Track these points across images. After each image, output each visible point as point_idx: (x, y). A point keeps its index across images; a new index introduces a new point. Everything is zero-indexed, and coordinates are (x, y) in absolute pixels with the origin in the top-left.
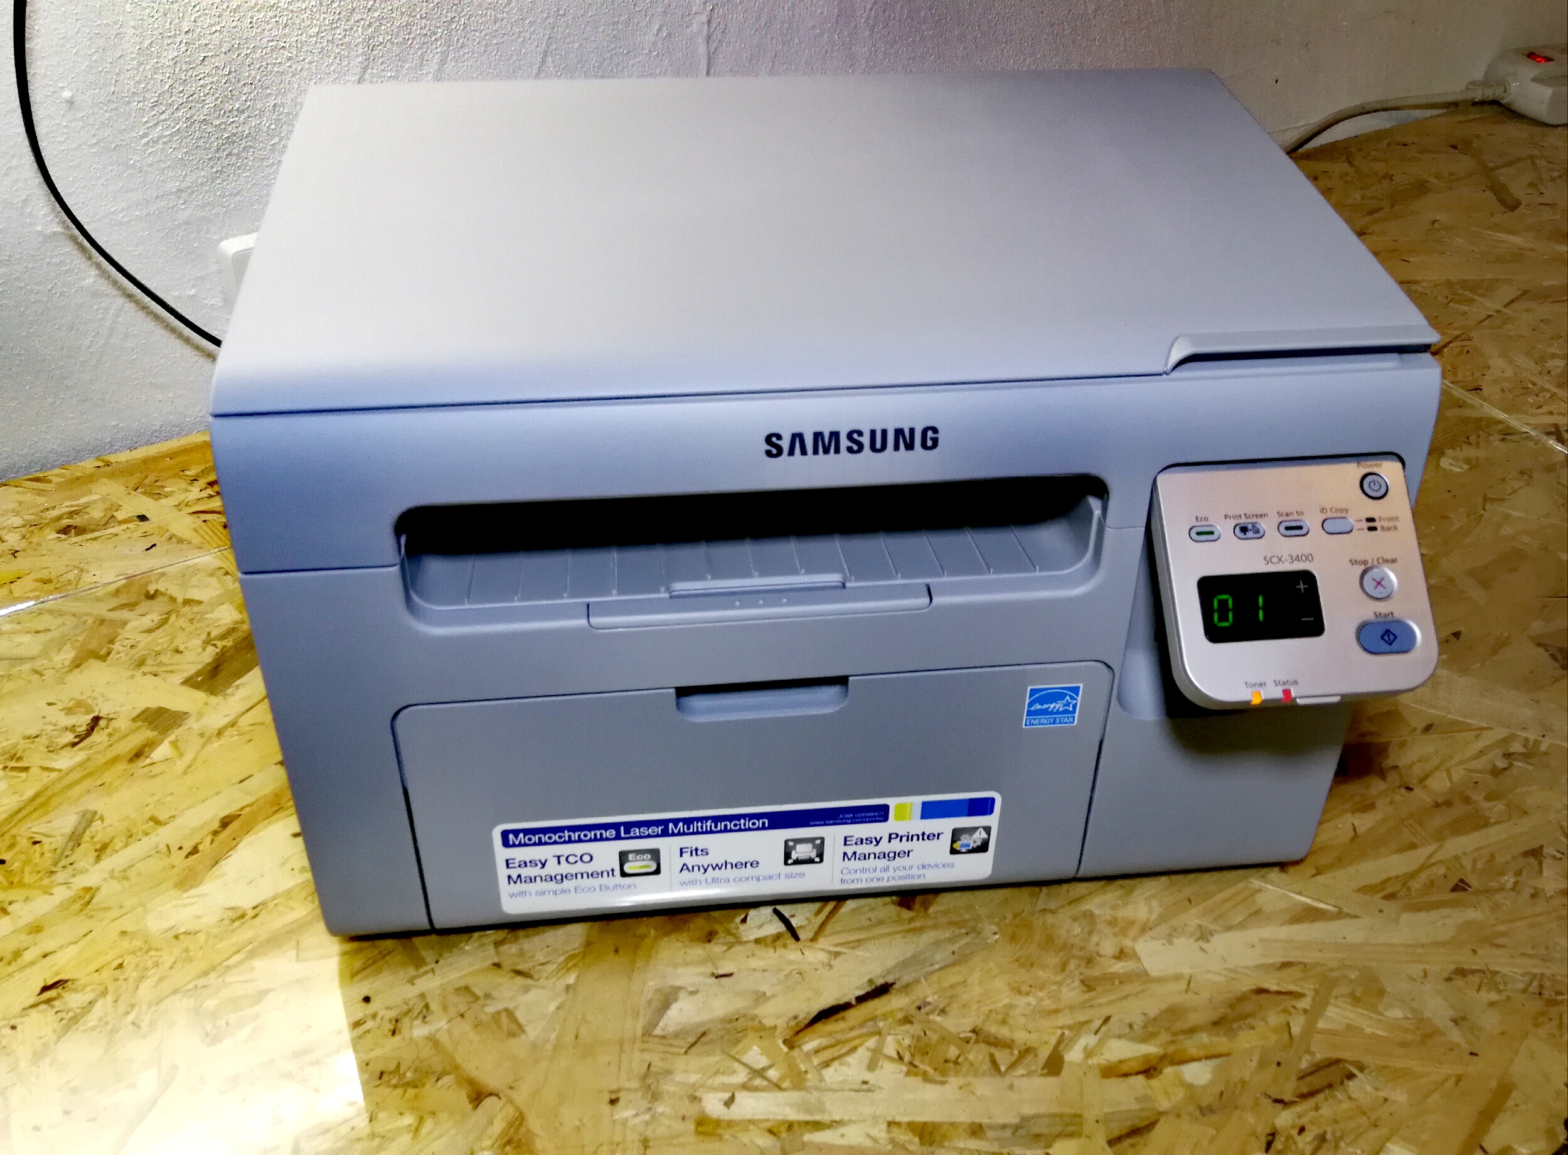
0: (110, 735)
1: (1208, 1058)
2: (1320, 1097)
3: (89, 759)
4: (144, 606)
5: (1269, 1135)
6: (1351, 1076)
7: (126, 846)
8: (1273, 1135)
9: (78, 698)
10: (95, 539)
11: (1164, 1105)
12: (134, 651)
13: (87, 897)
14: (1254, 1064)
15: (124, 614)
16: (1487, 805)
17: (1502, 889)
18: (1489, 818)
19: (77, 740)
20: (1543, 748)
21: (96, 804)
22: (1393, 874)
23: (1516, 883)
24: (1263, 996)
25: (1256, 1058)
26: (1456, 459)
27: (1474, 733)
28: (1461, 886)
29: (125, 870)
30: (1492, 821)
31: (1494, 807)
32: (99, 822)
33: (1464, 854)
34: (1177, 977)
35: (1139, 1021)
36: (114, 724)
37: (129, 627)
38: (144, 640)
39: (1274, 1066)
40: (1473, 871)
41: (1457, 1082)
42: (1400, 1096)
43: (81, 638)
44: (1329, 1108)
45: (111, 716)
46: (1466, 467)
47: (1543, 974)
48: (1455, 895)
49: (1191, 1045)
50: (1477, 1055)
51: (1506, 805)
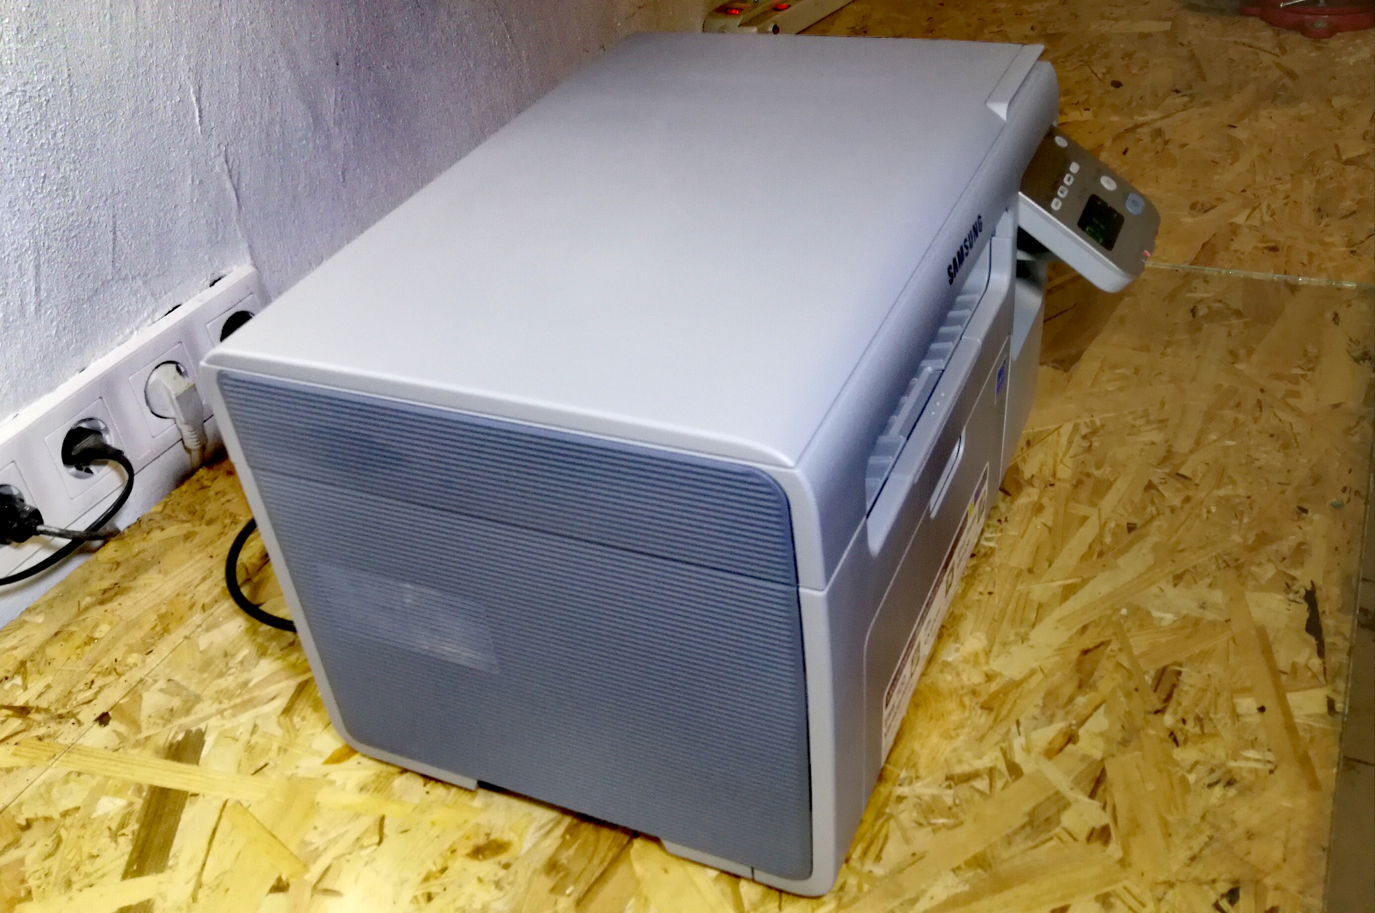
1: (1095, 710)
2: (1175, 695)
5: (1169, 735)
6: (1179, 673)
8: (1172, 734)
12: (52, 878)
14: (1123, 698)
16: (1100, 472)
17: (1153, 518)
18: (1109, 479)
20: (1098, 423)
22: (1090, 540)
24: (1090, 654)
25: (1121, 694)
28: (1131, 527)
30: (1112, 480)
31: (1105, 471)
33: (1116, 507)
34: (1033, 673)
35: (1036, 712)
37: (28, 861)
38: (54, 864)
39: (1135, 693)
40: (1129, 515)
41: (1234, 641)
44: (1186, 699)
47: (1218, 554)
48: (1133, 534)
49: (1079, 707)
50: (1230, 620)
51: (1110, 467)
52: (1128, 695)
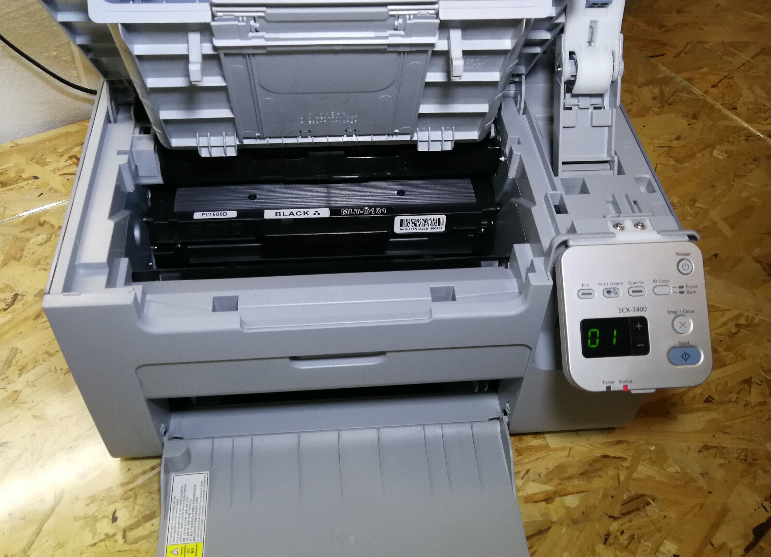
0: (24, 304)
1: (578, 493)
2: (633, 515)
3: (13, 318)
4: (39, 229)
5: (606, 535)
6: (648, 504)
7: (34, 368)
8: (608, 535)
9: (6, 283)
10: (12, 189)
11: (554, 518)
12: (34, 256)
13: (16, 396)
14: (600, 496)
15: (29, 234)
16: (725, 354)
17: (730, 401)
18: (726, 361)
19: (7, 307)
20: (756, 321)
21: (19, 344)
23: (737, 398)
24: (607, 459)
25: (601, 494)
26: (722, 151)
27: (722, 313)
28: (709, 400)
29: (33, 382)
30: (727, 363)
31: (729, 354)
32: (20, 354)
33: (712, 381)
34: (564, 449)
35: (544, 473)
36: (25, 298)
37: (30, 242)
38: (40, 250)
39: (610, 498)
40: (716, 391)
41: (701, 507)
42: (672, 514)
43: (6, 248)
44: (637, 521)
45: (24, 294)
46: (726, 156)
47: (747, 449)
48: (707, 405)
49: (570, 485)
50: (712, 493)
51: (735, 354)
52: (605, 497)
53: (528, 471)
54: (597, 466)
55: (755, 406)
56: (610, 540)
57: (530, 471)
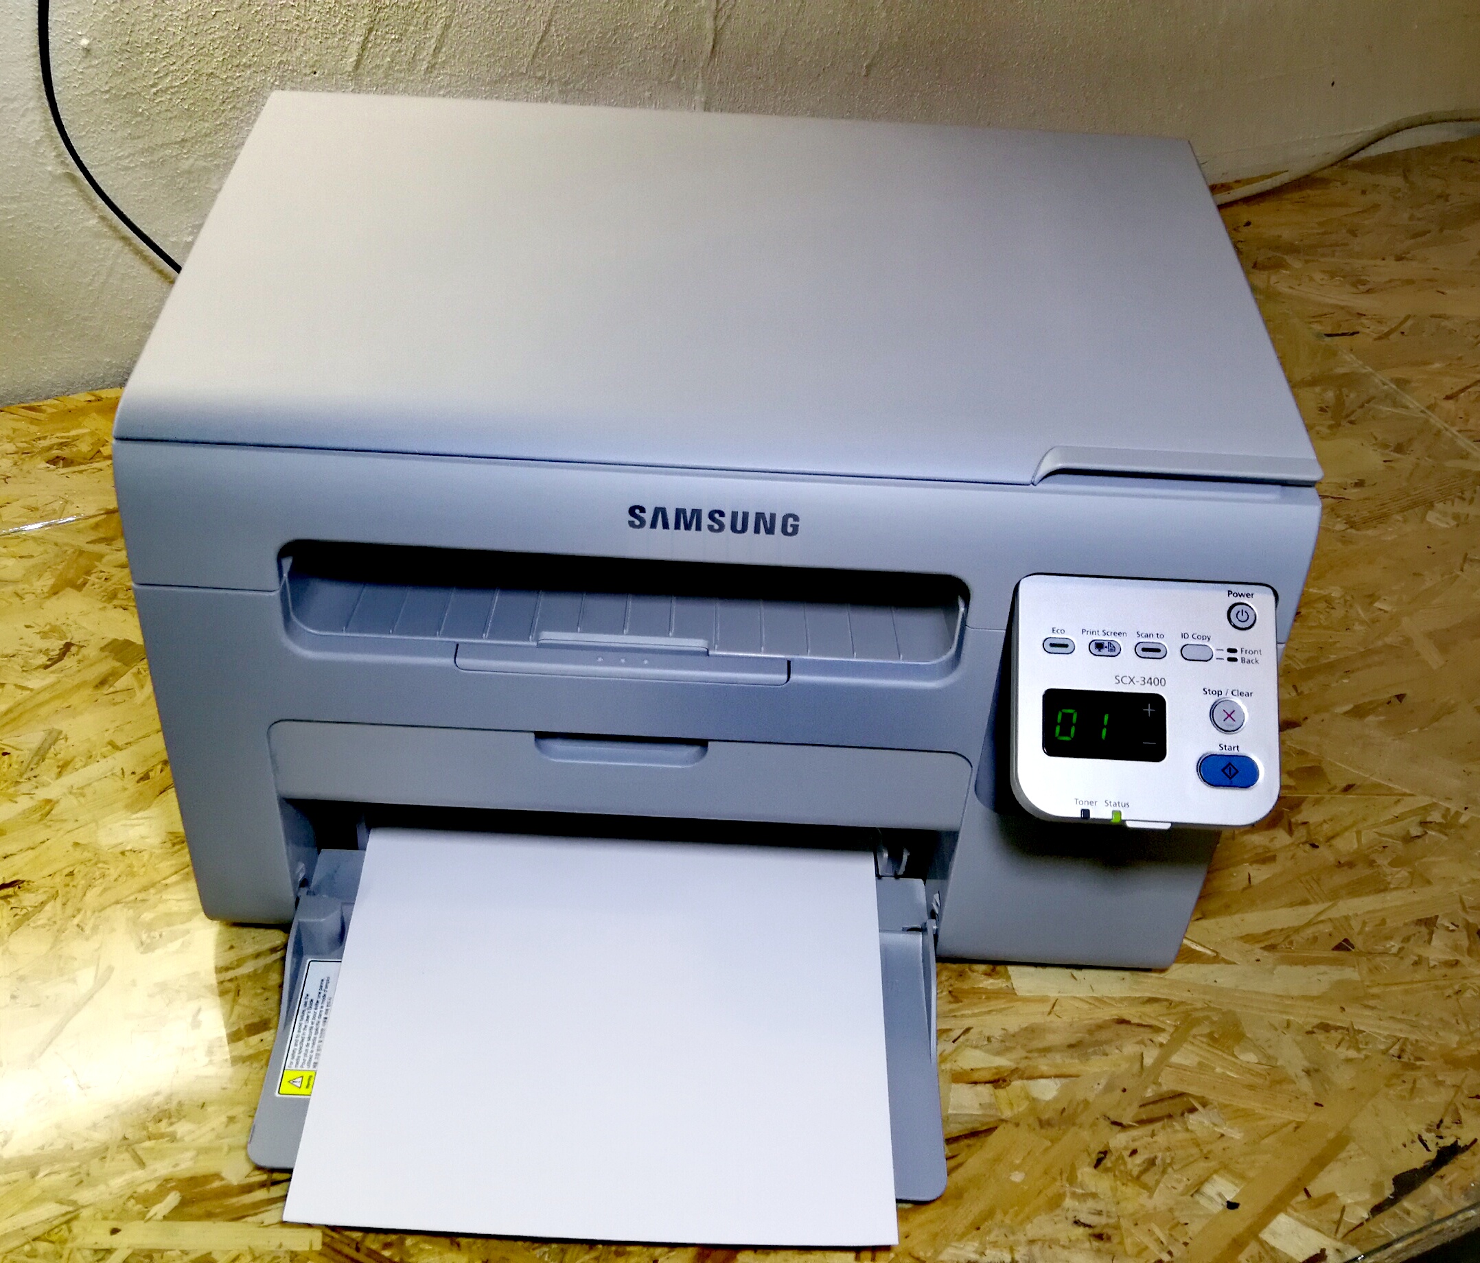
0: (79, 661)
1: (1056, 1076)
2: (1158, 1125)
3: (59, 682)
6: (1193, 1110)
7: (85, 766)
8: (1105, 1153)
9: (53, 623)
10: (81, 472)
11: (1007, 1113)
12: (109, 583)
13: (47, 808)
14: (1101, 1087)
16: (1388, 870)
18: (1389, 883)
19: (49, 663)
20: (1463, 820)
21: (63, 725)
22: (1278, 926)
23: (1401, 949)
24: (1123, 1026)
25: (1103, 1082)
26: (1445, 514)
27: (1395, 798)
28: (1344, 946)
29: (82, 788)
30: (1392, 886)
31: (1398, 872)
32: (63, 741)
33: (1357, 915)
34: (1043, 1000)
35: (997, 1033)
36: (84, 651)
37: (104, 560)
38: (119, 574)
39: (1119, 1091)
40: (1359, 933)
41: (1296, 1128)
42: (1236, 1134)
43: (60, 567)
44: (1164, 1137)
45: (81, 644)
46: (1453, 523)
47: (1407, 1039)
50: (1322, 1106)
51: (1410, 873)
52: (1109, 1088)
53: (968, 1030)
54: (1103, 1035)
55: (1434, 967)
56: (1108, 1162)
57: (972, 1031)
